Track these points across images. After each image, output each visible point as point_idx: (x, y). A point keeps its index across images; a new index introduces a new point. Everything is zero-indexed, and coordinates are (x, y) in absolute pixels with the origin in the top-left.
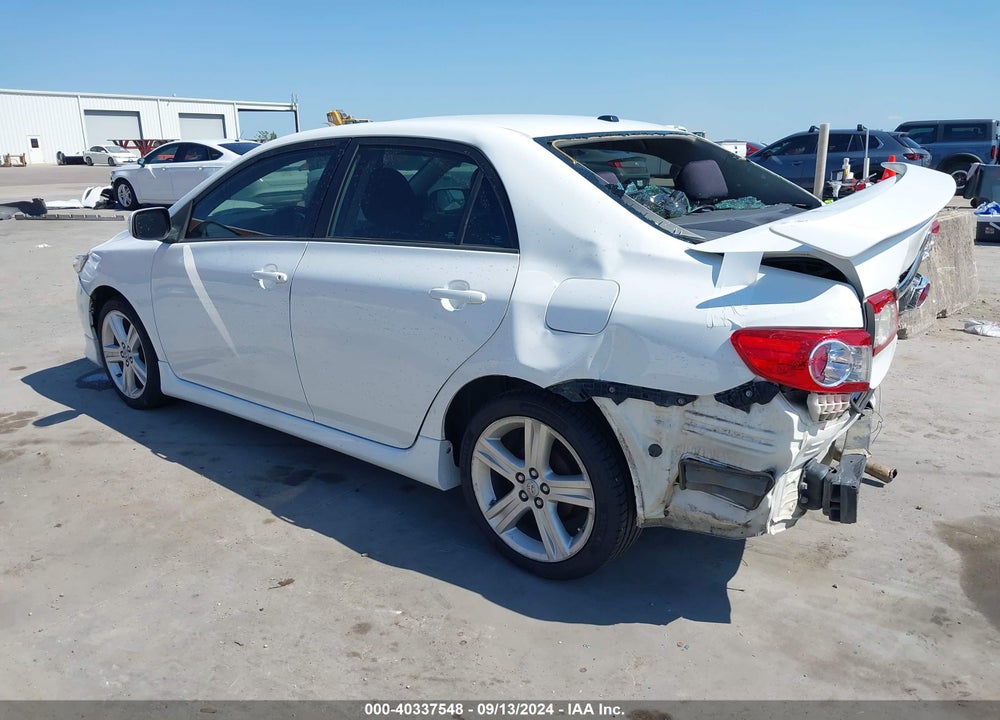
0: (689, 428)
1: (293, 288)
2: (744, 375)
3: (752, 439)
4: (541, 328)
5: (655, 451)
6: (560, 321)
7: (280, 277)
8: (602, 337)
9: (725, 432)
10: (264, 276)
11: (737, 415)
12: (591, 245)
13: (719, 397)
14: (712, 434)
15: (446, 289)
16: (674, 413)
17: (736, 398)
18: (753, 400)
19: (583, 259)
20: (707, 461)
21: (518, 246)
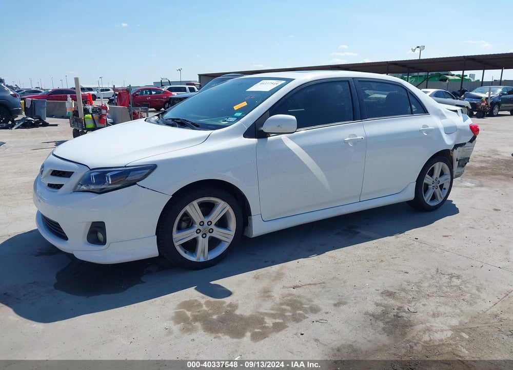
0: (463, 151)
3: (471, 149)
4: (445, 134)
5: (457, 160)
7: (362, 138)
8: (457, 132)
15: (422, 128)
20: (463, 158)
21: (428, 113)
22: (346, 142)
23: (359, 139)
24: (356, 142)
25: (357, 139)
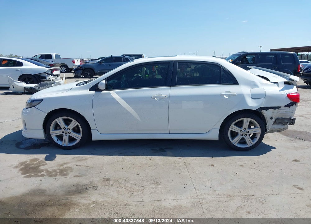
0: (279, 113)
1: (169, 99)
2: (289, 101)
3: (290, 112)
4: (251, 99)
5: (271, 118)
6: (254, 97)
7: (165, 97)
8: (265, 98)
9: (286, 112)
10: (156, 97)
11: (288, 108)
12: (254, 82)
13: (285, 106)
14: (283, 113)
15: (224, 93)
16: (276, 111)
17: (288, 106)
18: (291, 106)
19: (254, 85)
20: (280, 118)
21: (238, 83)
22: (153, 98)
23: (163, 97)
24: (161, 99)
25: (162, 97)
